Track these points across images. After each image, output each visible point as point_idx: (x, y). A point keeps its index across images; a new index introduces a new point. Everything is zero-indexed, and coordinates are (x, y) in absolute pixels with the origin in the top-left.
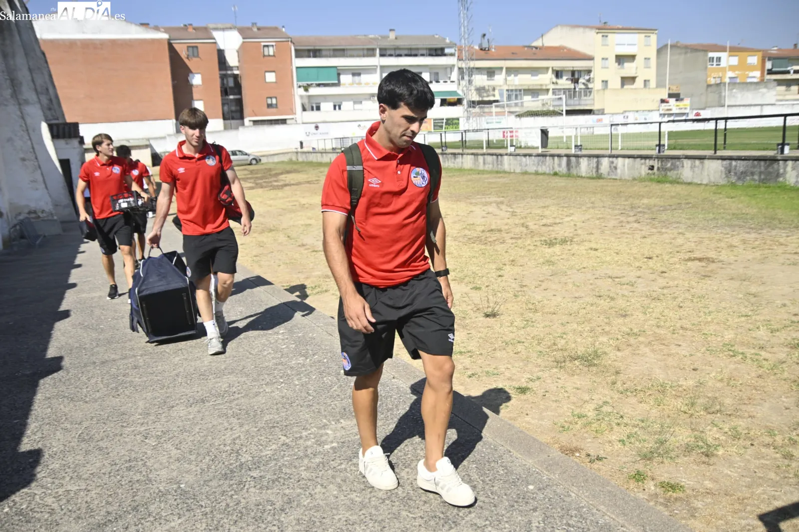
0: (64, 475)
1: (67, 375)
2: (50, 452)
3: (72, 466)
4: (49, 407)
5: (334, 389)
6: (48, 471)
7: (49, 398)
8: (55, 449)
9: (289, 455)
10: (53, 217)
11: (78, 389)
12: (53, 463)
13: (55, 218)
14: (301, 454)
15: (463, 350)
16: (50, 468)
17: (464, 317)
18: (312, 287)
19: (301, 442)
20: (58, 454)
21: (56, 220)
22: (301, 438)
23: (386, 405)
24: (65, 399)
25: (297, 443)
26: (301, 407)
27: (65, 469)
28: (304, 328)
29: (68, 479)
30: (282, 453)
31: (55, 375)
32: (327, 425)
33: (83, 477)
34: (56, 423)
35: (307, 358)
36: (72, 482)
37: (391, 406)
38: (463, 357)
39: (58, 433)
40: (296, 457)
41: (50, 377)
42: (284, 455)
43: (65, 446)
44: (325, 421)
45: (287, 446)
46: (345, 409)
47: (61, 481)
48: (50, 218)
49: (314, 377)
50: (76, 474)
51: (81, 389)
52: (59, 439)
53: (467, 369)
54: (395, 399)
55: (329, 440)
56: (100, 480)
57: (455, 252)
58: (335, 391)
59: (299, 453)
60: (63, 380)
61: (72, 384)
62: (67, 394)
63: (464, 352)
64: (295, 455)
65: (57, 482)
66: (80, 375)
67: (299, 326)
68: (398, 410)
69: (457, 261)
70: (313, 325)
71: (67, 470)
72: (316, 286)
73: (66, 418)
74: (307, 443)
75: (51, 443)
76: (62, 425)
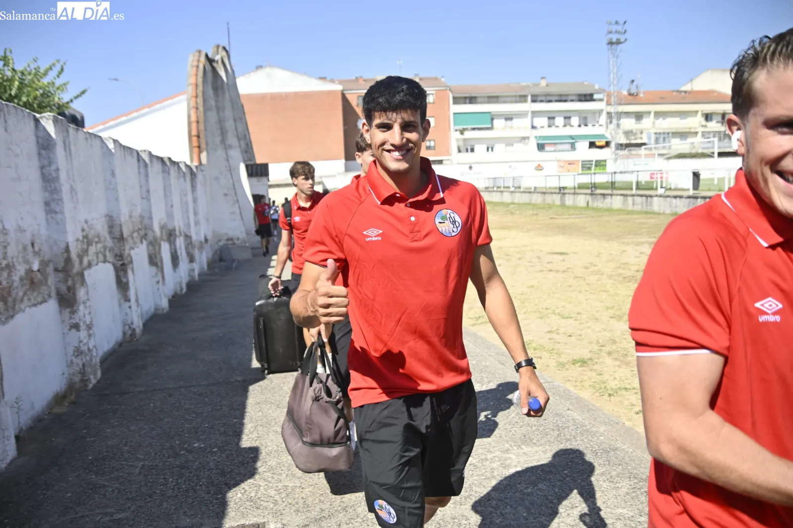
0: (280, 472)
1: (271, 384)
2: (267, 451)
3: (286, 465)
4: (260, 411)
5: (512, 416)
6: (267, 467)
7: (259, 403)
8: (270, 449)
9: (477, 475)
10: (245, 243)
11: (282, 398)
12: (270, 460)
13: (247, 245)
14: (489, 475)
15: (628, 387)
16: (269, 464)
17: (626, 355)
18: (476, 318)
19: (487, 463)
20: (273, 453)
21: (248, 247)
22: (486, 459)
23: (564, 436)
24: (272, 405)
25: (484, 464)
26: (483, 430)
27: (280, 467)
28: (477, 356)
29: (284, 475)
30: (471, 472)
31: (261, 383)
32: (510, 450)
33: (297, 475)
34: (268, 426)
35: (483, 385)
36: (288, 479)
37: (568, 437)
38: (628, 393)
39: (270, 434)
40: (484, 477)
41: (258, 384)
42: (473, 474)
43: (278, 446)
44: (507, 445)
45: (475, 466)
46: (525, 436)
47: (279, 477)
48: (243, 245)
49: (492, 403)
50: (290, 472)
51: (284, 397)
52: (272, 440)
53: (634, 405)
54: (572, 430)
55: (514, 464)
56: (311, 480)
57: (611, 290)
58: (513, 417)
59: (486, 473)
60: (268, 388)
61: (276, 393)
62: (273, 401)
63: (629, 389)
64: (483, 475)
65: (276, 477)
66: (282, 385)
67: (472, 354)
68: (577, 441)
69: (614, 299)
70: (485, 354)
71: (283, 468)
72: (480, 317)
73: (276, 423)
74: (493, 464)
75: (266, 443)
76: (273, 428)
